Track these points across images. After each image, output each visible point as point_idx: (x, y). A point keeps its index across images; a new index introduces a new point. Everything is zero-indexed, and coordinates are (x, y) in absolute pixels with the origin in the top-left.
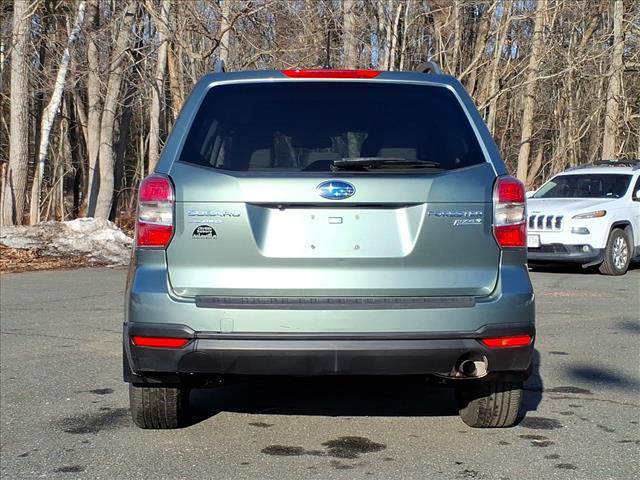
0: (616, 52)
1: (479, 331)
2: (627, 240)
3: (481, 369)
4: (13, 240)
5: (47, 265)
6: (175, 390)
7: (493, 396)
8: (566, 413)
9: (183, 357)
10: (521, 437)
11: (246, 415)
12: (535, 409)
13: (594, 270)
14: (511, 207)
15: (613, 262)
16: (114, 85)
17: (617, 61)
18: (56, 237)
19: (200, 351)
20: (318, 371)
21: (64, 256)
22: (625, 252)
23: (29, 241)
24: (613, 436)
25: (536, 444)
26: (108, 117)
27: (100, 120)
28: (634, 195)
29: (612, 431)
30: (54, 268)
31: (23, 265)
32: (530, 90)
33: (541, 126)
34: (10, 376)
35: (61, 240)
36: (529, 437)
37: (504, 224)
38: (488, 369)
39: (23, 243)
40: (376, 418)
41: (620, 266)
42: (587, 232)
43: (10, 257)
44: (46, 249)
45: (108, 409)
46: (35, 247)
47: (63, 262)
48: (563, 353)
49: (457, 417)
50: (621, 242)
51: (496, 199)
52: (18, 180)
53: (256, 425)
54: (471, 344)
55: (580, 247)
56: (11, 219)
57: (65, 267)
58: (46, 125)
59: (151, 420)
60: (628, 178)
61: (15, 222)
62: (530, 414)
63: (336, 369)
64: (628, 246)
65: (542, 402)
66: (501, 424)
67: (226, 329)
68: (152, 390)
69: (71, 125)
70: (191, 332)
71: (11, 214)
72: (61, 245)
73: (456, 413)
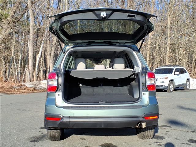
0: (168, 40)
1: (143, 115)
2: (173, 84)
3: (144, 125)
4: (29, 86)
5: (36, 91)
6: (59, 131)
7: (147, 131)
8: (165, 134)
9: (60, 123)
10: (155, 142)
11: (79, 136)
12: (157, 133)
13: (166, 91)
14: (151, 79)
15: (170, 89)
16: (53, 49)
17: (169, 42)
18: (39, 85)
19: (64, 122)
20: (98, 127)
21: (41, 89)
22: (173, 87)
23: (33, 86)
24: (179, 142)
25: (159, 145)
26: (52, 57)
27: (50, 57)
28: (174, 73)
29: (179, 140)
30: (38, 92)
31: (31, 91)
32: (148, 49)
33: (151, 57)
34: (20, 123)
35: (40, 85)
36: (157, 142)
37: (149, 84)
38: (146, 125)
39: (31, 86)
40: (114, 136)
41: (172, 90)
42: (164, 82)
43: (28, 90)
44: (36, 87)
45: (43, 134)
46: (34, 87)
47: (41, 90)
48: (161, 115)
49: (136, 136)
50: (172, 84)
51: (147, 77)
52: (31, 71)
53: (82, 139)
54: (141, 119)
55: (162, 86)
56: (29, 81)
57: (40, 92)
58: (38, 59)
59: (53, 139)
60: (173, 69)
61: (30, 81)
62: (156, 134)
63: (103, 126)
64: (173, 86)
65: (159, 130)
66: (149, 138)
67: (72, 115)
68: (53, 131)
69: (45, 58)
70: (62, 116)
71: (29, 79)
72: (40, 86)
73: (136, 135)
